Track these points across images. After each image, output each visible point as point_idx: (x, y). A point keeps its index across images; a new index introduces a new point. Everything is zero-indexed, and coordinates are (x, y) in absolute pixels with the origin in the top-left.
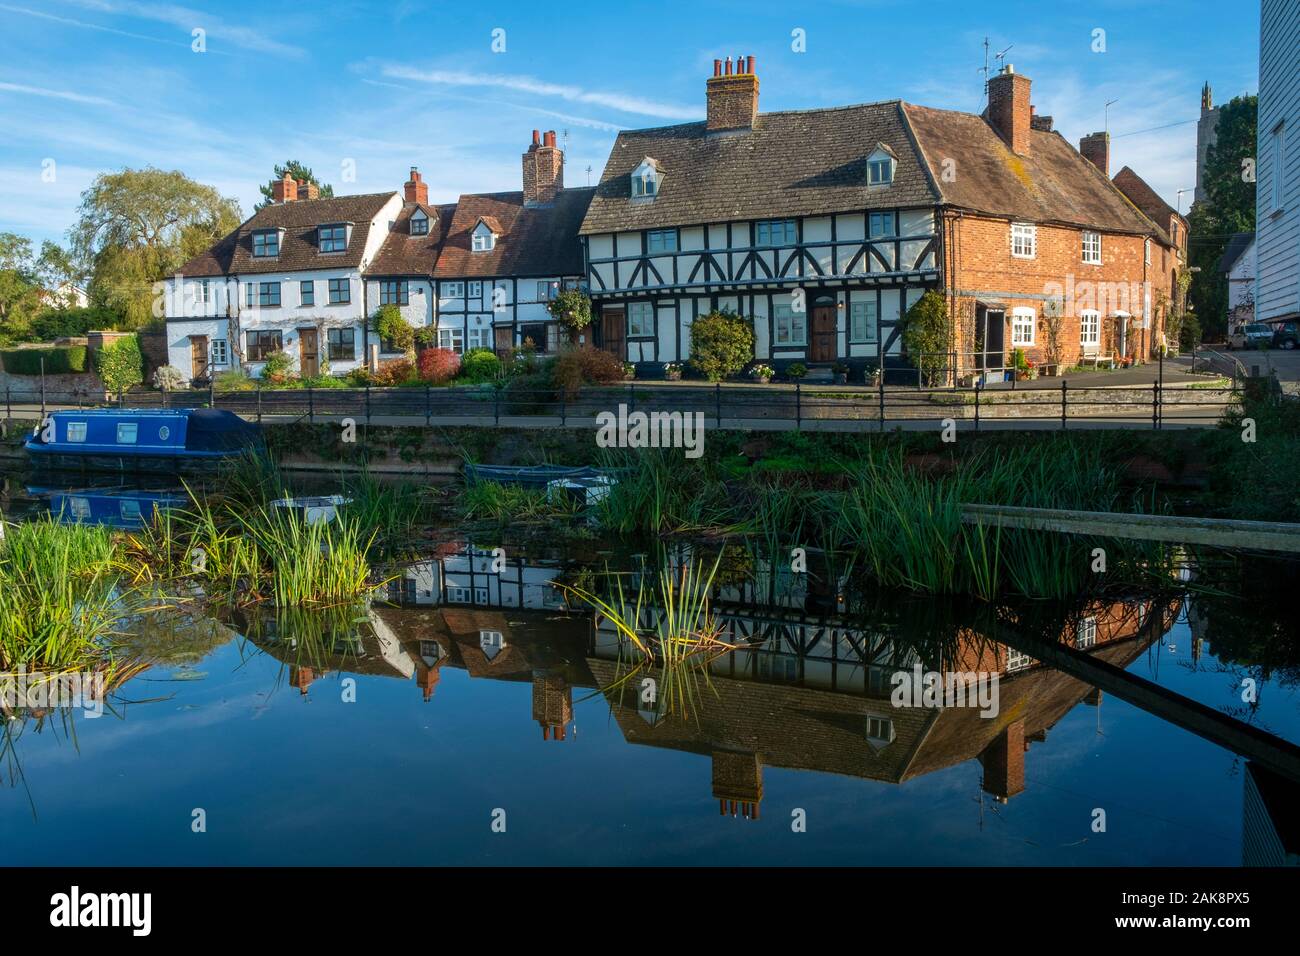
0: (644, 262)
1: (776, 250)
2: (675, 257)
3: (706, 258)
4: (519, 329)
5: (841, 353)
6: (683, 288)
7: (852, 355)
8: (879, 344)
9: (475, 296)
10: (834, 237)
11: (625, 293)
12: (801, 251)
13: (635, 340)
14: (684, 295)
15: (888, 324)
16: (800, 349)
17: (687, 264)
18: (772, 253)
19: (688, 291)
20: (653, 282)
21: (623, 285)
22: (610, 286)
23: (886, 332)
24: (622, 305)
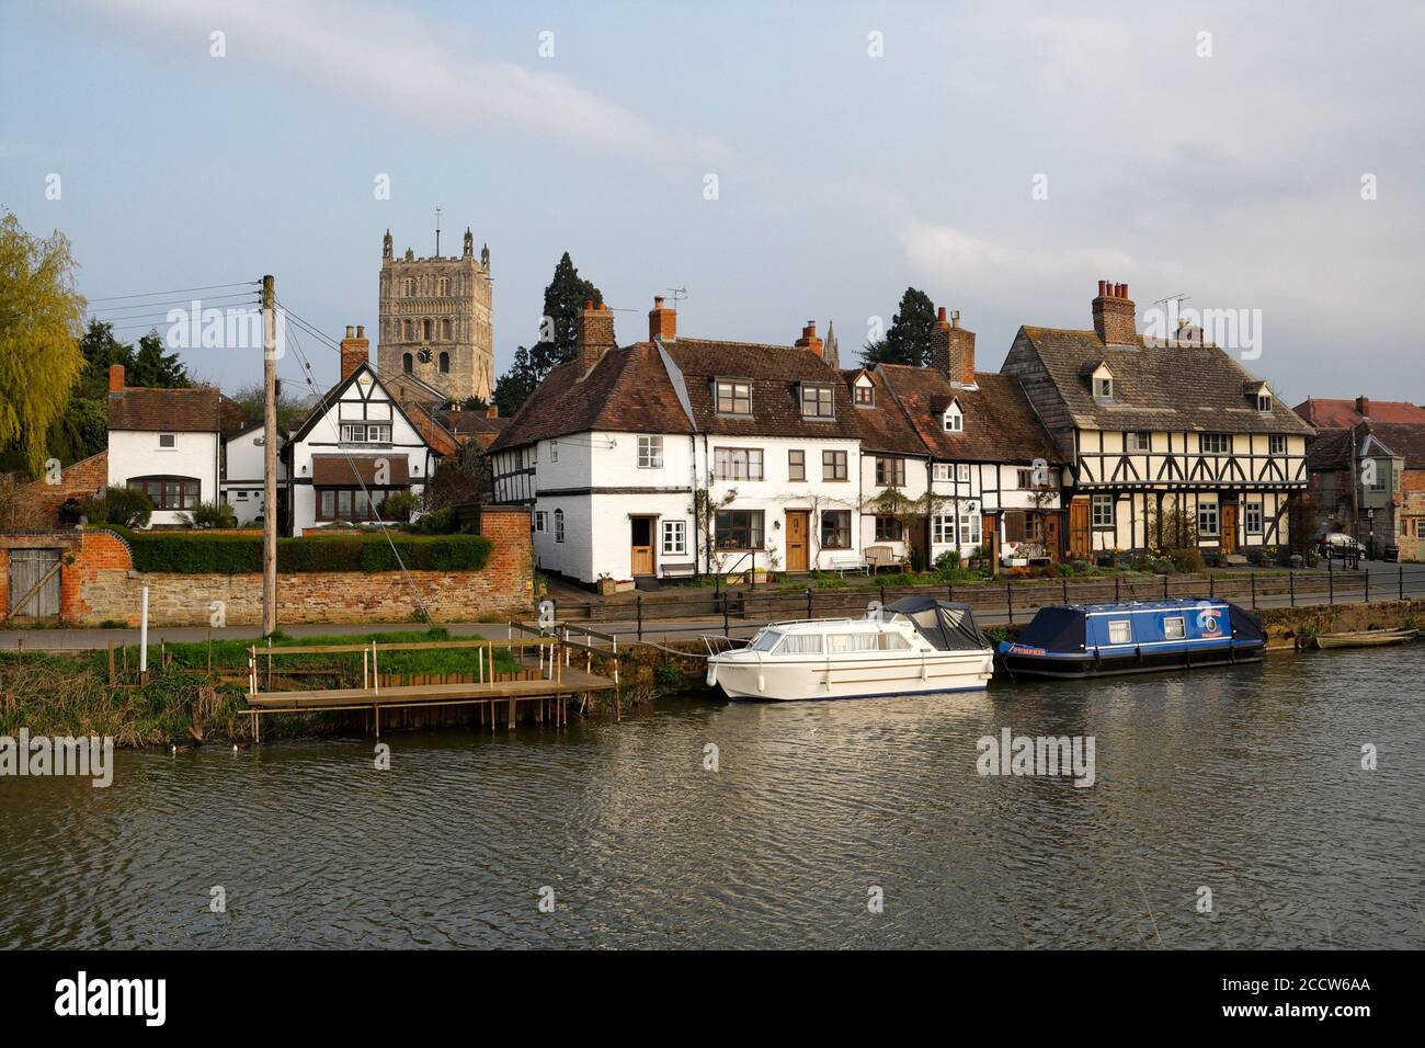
0: (1125, 460)
1: (1217, 458)
2: (1148, 457)
3: (1170, 460)
4: (1003, 517)
5: (1242, 543)
6: (1152, 484)
7: (1249, 544)
8: (1263, 535)
9: (964, 480)
10: (1251, 452)
11: (1107, 485)
12: (1232, 461)
13: (1098, 529)
14: (1152, 491)
15: (1268, 520)
16: (1215, 538)
17: (1157, 463)
18: (1214, 459)
19: (1156, 487)
20: (1131, 478)
21: (1108, 479)
22: (1097, 479)
23: (1268, 525)
24: (1088, 497)
